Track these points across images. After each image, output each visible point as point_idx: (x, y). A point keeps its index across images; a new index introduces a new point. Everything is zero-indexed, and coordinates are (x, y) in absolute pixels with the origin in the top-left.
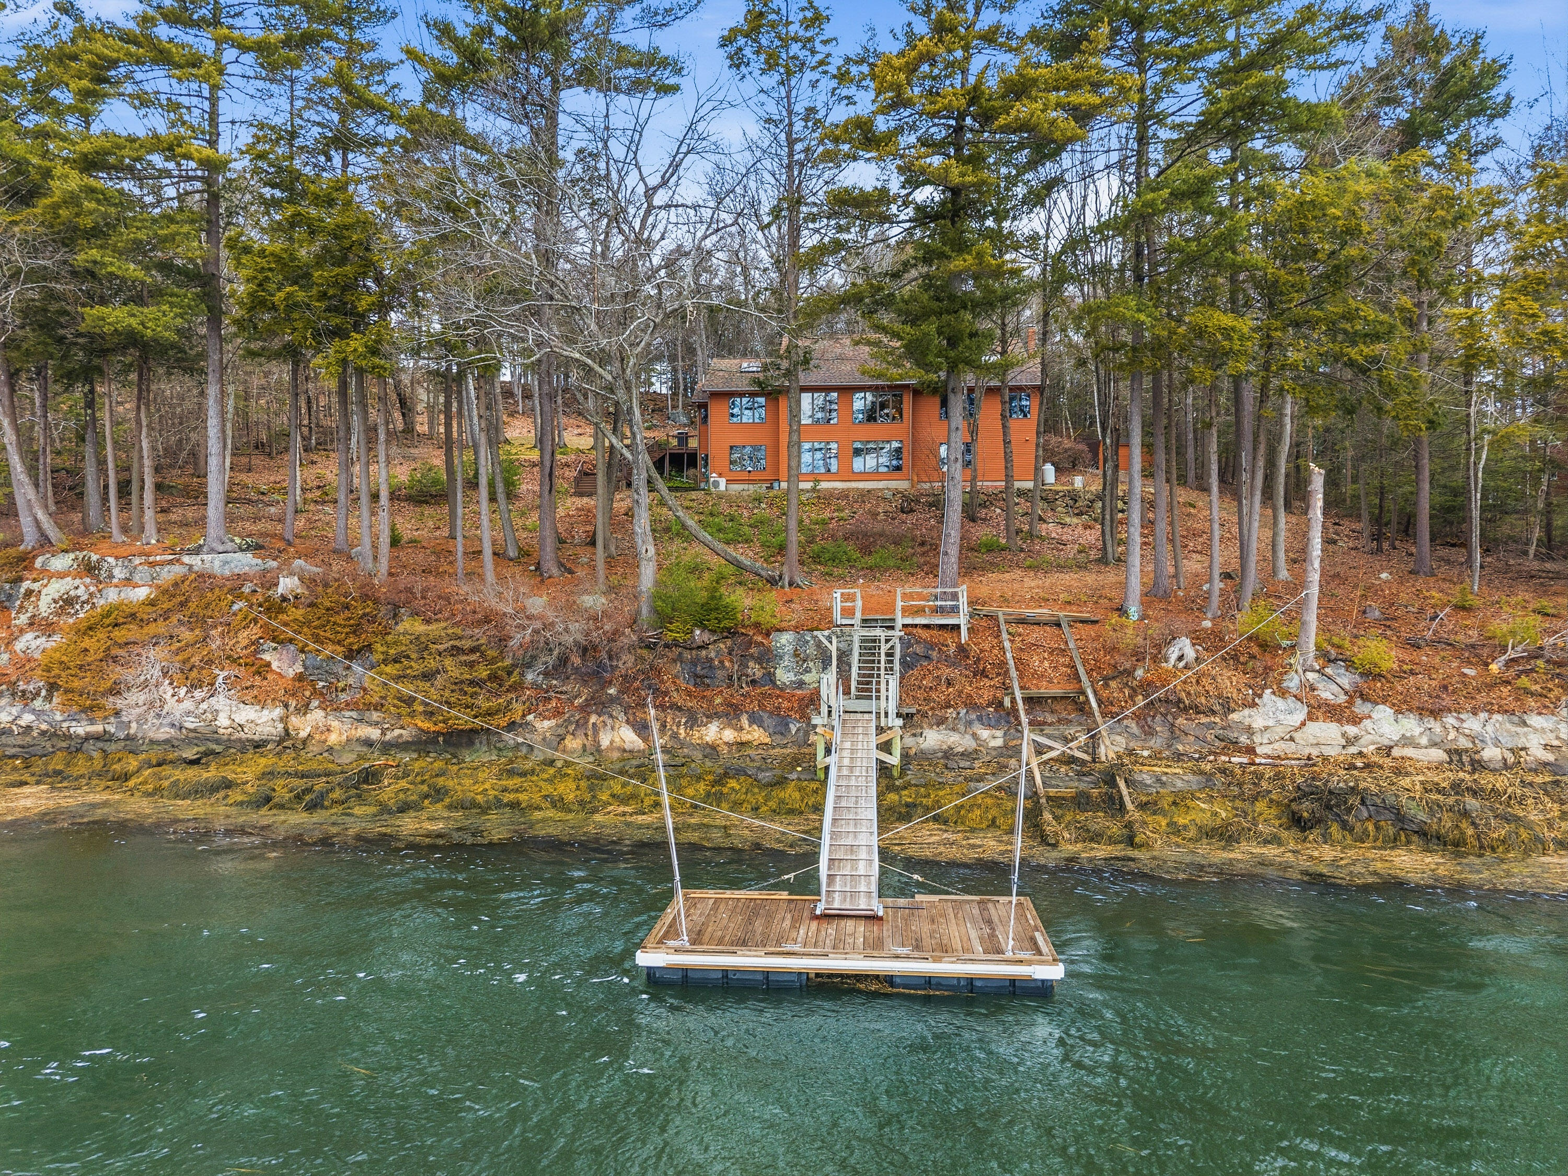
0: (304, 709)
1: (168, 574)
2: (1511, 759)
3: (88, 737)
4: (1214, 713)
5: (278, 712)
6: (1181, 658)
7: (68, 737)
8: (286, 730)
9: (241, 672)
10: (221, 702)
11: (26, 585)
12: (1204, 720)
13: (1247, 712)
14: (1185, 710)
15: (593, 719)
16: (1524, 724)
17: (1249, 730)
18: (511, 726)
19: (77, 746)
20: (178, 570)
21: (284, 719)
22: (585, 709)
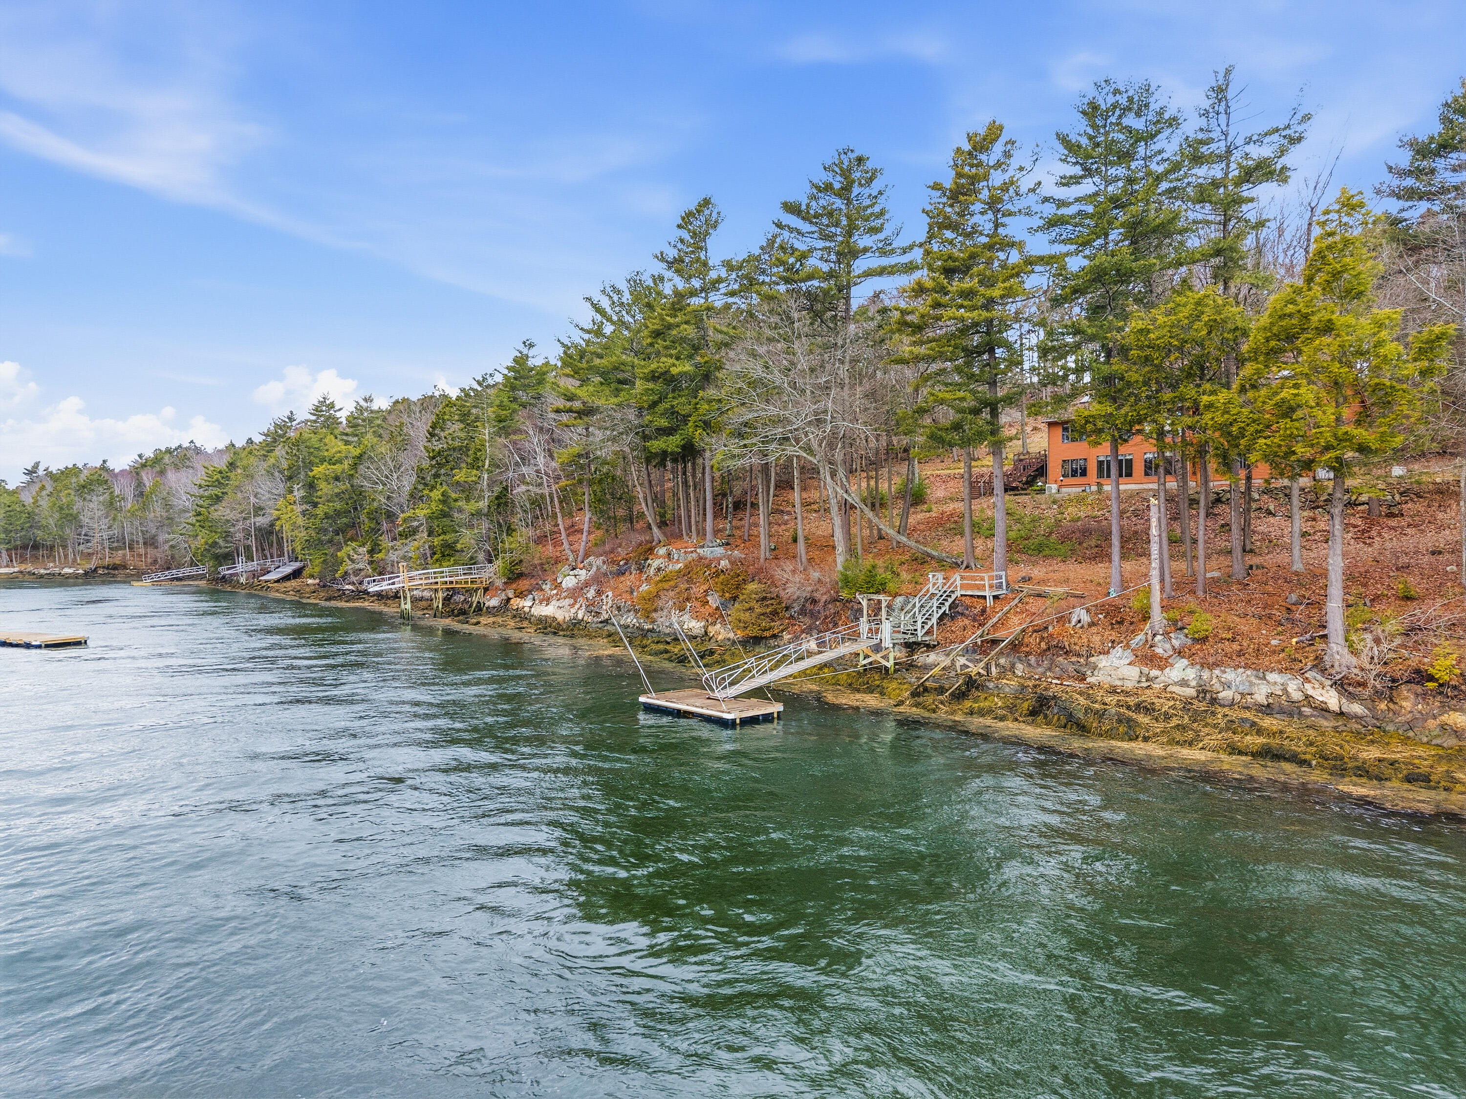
0: (714, 624)
1: (690, 557)
2: (1238, 697)
3: (649, 630)
4: (1079, 655)
5: (703, 624)
6: (1079, 621)
7: (643, 630)
8: (706, 632)
9: (698, 604)
10: (686, 617)
11: (649, 561)
12: (1074, 659)
13: (1101, 657)
14: (1066, 653)
15: (803, 636)
16: (1264, 678)
17: (1095, 667)
18: (774, 636)
19: (645, 634)
20: (694, 555)
21: (706, 628)
22: (803, 632)
